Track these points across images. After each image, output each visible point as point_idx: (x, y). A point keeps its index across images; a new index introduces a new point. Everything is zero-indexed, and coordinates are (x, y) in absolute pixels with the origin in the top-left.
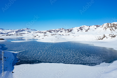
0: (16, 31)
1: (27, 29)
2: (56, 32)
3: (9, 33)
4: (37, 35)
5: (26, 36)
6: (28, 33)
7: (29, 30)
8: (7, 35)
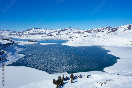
0: (59, 31)
1: (70, 28)
2: (97, 32)
3: (52, 33)
4: (74, 36)
5: (64, 36)
6: (68, 33)
7: (71, 29)
8: (46, 36)
